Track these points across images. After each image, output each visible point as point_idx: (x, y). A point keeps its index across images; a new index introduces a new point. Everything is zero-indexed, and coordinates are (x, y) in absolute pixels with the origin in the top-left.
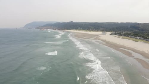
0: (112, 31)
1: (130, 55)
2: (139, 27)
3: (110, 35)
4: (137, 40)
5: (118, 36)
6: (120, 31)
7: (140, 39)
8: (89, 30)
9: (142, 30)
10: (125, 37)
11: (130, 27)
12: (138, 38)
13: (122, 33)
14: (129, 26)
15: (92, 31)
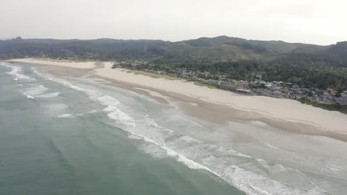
0: (112, 60)
1: (147, 94)
2: (164, 51)
3: (113, 68)
4: (157, 76)
5: (127, 70)
6: (129, 58)
7: (161, 74)
8: (66, 59)
9: (170, 57)
10: (140, 72)
11: (148, 51)
12: (159, 72)
13: (133, 64)
14: (146, 48)
15: (74, 60)
